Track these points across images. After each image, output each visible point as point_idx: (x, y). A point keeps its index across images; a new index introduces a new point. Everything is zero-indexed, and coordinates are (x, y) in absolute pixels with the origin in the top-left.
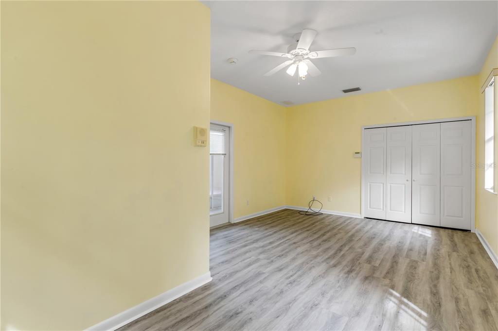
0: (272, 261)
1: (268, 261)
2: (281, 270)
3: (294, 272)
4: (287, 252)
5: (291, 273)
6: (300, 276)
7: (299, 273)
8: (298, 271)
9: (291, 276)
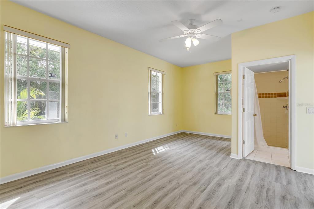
0: (207, 165)
1: (210, 166)
2: (200, 161)
3: (193, 160)
4: (199, 172)
5: (194, 159)
6: (190, 158)
7: (190, 160)
8: (191, 161)
9: (194, 158)
